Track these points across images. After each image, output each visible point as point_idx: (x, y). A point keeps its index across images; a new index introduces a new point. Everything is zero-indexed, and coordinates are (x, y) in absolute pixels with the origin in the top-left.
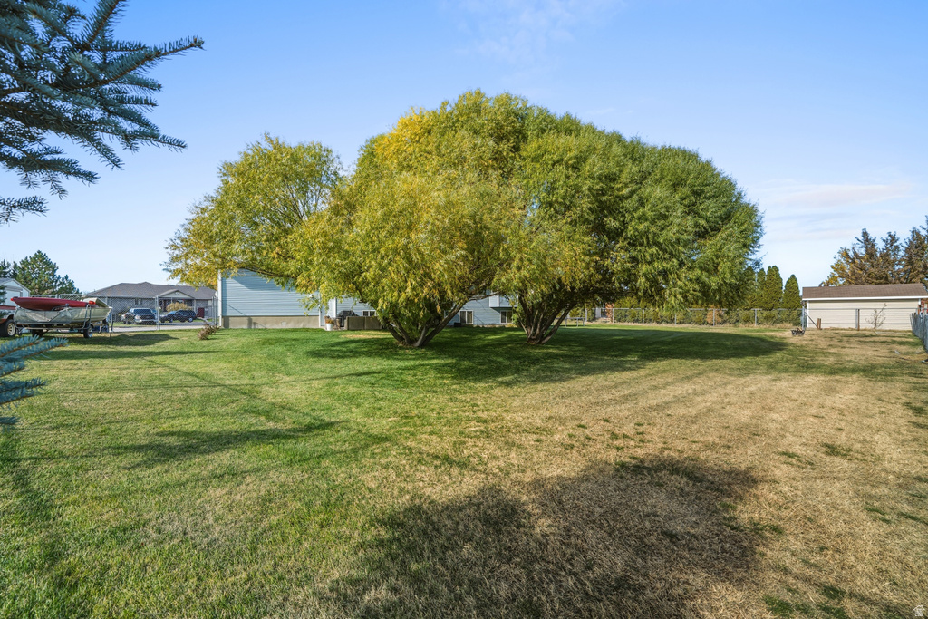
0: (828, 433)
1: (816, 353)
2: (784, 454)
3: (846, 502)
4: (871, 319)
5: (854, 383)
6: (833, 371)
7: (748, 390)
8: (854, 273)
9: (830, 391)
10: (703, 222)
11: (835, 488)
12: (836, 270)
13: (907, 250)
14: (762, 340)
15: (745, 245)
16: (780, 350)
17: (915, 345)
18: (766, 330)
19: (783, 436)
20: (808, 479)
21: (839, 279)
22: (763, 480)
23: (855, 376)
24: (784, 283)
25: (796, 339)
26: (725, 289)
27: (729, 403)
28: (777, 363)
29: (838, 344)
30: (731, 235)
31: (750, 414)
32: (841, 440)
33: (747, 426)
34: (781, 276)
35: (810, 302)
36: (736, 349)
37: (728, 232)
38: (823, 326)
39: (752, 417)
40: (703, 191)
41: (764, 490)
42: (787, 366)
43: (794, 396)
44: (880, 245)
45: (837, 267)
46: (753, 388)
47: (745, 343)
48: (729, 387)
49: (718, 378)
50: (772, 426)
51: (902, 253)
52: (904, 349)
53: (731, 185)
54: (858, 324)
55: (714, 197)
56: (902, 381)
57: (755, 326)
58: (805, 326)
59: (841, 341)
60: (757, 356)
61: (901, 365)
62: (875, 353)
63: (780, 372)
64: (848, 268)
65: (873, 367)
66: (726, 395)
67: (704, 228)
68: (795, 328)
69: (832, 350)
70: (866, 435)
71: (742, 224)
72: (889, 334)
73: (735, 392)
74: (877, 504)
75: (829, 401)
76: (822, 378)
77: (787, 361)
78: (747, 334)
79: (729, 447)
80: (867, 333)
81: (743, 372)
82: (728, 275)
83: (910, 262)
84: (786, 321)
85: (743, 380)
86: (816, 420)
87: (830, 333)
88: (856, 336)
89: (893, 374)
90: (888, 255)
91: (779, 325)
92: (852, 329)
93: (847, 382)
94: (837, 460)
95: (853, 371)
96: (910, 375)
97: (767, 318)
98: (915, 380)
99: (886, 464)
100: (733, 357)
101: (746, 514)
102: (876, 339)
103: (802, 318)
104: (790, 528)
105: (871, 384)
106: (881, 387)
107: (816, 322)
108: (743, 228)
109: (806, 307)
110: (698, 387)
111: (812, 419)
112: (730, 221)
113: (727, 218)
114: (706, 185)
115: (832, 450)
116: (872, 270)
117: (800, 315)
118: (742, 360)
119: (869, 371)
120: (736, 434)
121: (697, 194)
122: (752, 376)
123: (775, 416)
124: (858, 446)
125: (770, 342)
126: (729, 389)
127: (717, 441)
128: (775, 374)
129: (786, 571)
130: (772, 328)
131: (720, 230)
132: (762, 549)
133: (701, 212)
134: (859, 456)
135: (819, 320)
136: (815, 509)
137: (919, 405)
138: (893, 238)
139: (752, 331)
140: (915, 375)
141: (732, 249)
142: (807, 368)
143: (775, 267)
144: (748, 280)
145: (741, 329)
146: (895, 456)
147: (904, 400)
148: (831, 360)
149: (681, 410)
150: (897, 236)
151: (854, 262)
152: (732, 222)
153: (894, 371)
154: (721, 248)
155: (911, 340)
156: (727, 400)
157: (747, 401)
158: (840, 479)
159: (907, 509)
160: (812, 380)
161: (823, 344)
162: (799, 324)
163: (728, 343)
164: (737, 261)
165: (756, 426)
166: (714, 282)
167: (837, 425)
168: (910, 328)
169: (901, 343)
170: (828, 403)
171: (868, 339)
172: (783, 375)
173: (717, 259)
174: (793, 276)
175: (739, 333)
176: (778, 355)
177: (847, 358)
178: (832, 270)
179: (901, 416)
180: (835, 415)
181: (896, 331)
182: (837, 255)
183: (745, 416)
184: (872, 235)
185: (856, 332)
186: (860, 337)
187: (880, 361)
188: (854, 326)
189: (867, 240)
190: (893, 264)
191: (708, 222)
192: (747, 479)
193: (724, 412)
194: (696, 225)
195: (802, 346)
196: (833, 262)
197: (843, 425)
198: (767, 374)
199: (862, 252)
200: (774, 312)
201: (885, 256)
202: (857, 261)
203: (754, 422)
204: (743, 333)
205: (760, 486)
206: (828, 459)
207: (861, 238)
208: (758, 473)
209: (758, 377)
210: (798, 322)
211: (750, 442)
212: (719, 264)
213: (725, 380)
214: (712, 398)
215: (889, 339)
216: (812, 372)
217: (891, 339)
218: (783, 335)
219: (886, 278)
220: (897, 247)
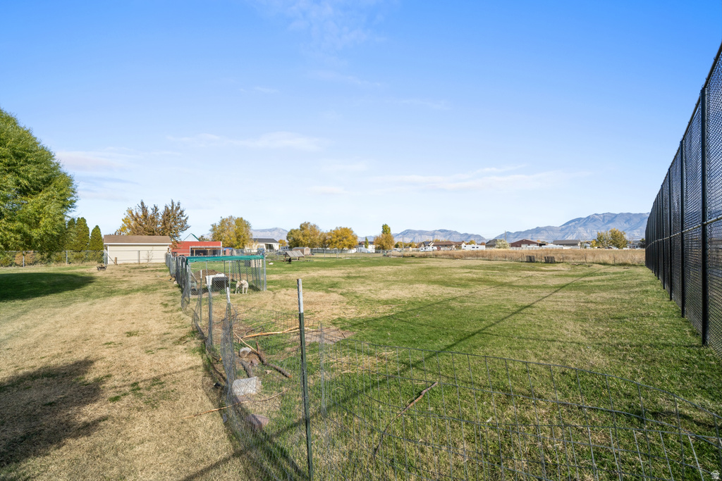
0: (128, 327)
1: (116, 282)
2: (106, 344)
3: (138, 353)
4: (146, 257)
5: (139, 297)
6: (127, 293)
7: (73, 315)
8: (136, 227)
9: (127, 304)
10: (26, 182)
11: (132, 350)
12: (125, 222)
13: (163, 217)
14: (74, 276)
15: (64, 206)
16: (91, 282)
17: (166, 271)
18: (76, 268)
19: (103, 336)
20: (120, 351)
21: (128, 229)
22: (97, 360)
23: (139, 293)
24: (91, 231)
25: (100, 274)
26: (47, 239)
27: (61, 327)
28: (90, 292)
29: (129, 274)
30: (52, 197)
31: (80, 329)
32: (134, 328)
33: (79, 337)
34: (88, 226)
35: (110, 245)
36: (54, 286)
37: (49, 193)
38: (118, 263)
39: (82, 331)
40: (24, 155)
41: (98, 364)
42: (98, 293)
43: (106, 312)
44: (150, 212)
45: (125, 221)
46: (77, 313)
47: (60, 280)
48: (57, 316)
49: (46, 311)
50: (96, 332)
51: (160, 218)
52: (161, 274)
53: (50, 156)
54: (139, 260)
55: (36, 163)
56: (160, 292)
57: (66, 265)
58: (107, 263)
59: (130, 272)
60: (74, 289)
61: (160, 283)
62: (148, 278)
63: (94, 298)
64: (133, 223)
65: (147, 286)
66: (57, 322)
67: (26, 186)
68: (99, 265)
69: (125, 279)
70: (144, 322)
71: (61, 189)
72: (155, 265)
73: (63, 319)
74: (149, 349)
75: (127, 310)
76: (121, 298)
77: (97, 290)
78: (60, 272)
79: (70, 352)
80: (144, 266)
81: (65, 303)
82: (49, 228)
83: (164, 224)
84: (92, 260)
85: (67, 309)
86: (121, 322)
87: (123, 267)
88: (138, 268)
89: (157, 289)
90: (154, 218)
91: (87, 263)
92: (136, 264)
93: (135, 298)
94: (132, 338)
95: (138, 290)
96: (163, 288)
97: (77, 258)
98: (165, 290)
99: (153, 333)
100: (53, 293)
101: (90, 377)
102: (148, 269)
103: (104, 257)
104: (114, 373)
105: (146, 296)
106: (151, 297)
107: (114, 259)
108: (62, 192)
109: (107, 249)
110: (28, 322)
111: (118, 322)
112: (50, 184)
113: (48, 182)
114: (28, 151)
115: (130, 334)
116: (146, 226)
117: (103, 255)
118: (61, 294)
119: (146, 289)
120: (72, 344)
121: (18, 156)
122: (73, 305)
123: (96, 326)
124: (141, 328)
125: (81, 277)
126: (58, 318)
127: (60, 351)
128: (90, 301)
129: (116, 387)
130: (81, 265)
131: (40, 191)
132: (103, 385)
133: (23, 173)
134: (142, 333)
135: (116, 258)
136: (125, 361)
137: (166, 303)
138: (156, 209)
139: (64, 269)
140: (166, 288)
141: (52, 208)
142: (111, 293)
143: (83, 218)
144: (67, 232)
145: (52, 268)
146: (156, 327)
147: (161, 301)
148: (125, 286)
149: (19, 342)
150: (158, 208)
151: (136, 220)
152: (52, 187)
153: (157, 287)
154: (42, 207)
155: (164, 268)
156: (59, 325)
157: (75, 322)
158: (134, 345)
159: (160, 346)
160: (115, 300)
161: (119, 275)
162: (102, 262)
163: (44, 282)
164: (57, 218)
165: (85, 335)
166: (35, 233)
167: (132, 322)
168: (164, 261)
169: (160, 271)
170: (126, 312)
171: (144, 270)
172: (97, 300)
173: (39, 214)
174: (97, 227)
175: (51, 272)
176: (90, 287)
177: (135, 283)
178: (123, 223)
179: (159, 309)
180: (130, 317)
181: (158, 264)
182: (126, 213)
183: (76, 332)
184: (146, 205)
185: (137, 265)
186: (141, 268)
187: (150, 282)
188: (137, 262)
189: (144, 208)
190: (156, 223)
191: (30, 182)
192: (87, 364)
193: (58, 334)
194: (18, 184)
195: (106, 278)
196: (124, 217)
197: (134, 321)
198: (85, 301)
199: (140, 214)
200: (83, 253)
201: (153, 218)
202: (138, 219)
203: (83, 333)
204: (56, 272)
205: (96, 363)
206: (128, 339)
207: (140, 205)
208: (93, 357)
209: (79, 305)
210: (101, 259)
211: (83, 344)
212: (40, 218)
213: (52, 312)
214: (44, 328)
215: (154, 269)
216: (115, 295)
217: (156, 269)
218: (91, 271)
219: (153, 232)
220: (158, 214)
